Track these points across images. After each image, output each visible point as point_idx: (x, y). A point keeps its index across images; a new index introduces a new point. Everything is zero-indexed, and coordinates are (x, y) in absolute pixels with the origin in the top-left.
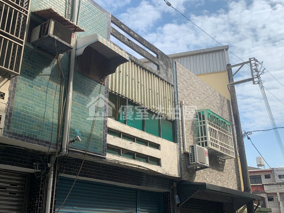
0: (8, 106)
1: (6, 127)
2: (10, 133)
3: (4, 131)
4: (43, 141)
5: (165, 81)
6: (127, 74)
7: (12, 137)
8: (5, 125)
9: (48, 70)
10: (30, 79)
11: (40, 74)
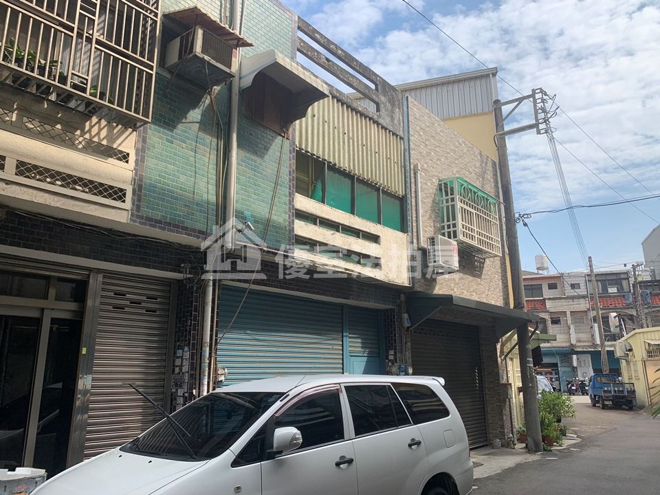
0: (136, 174)
1: (135, 208)
2: (141, 217)
3: (132, 215)
4: (194, 230)
5: (390, 131)
6: (326, 119)
7: (145, 224)
8: (133, 204)
9: (195, 115)
10: (168, 129)
11: (184, 121)
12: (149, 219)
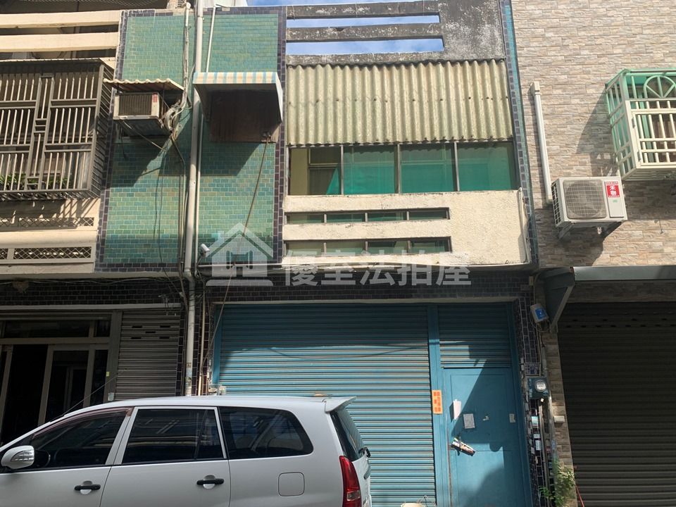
0: (99, 232)
1: (99, 259)
2: (104, 265)
3: (96, 265)
5: (471, 62)
7: (108, 270)
8: (97, 257)
11: (144, 172)
12: (110, 265)
